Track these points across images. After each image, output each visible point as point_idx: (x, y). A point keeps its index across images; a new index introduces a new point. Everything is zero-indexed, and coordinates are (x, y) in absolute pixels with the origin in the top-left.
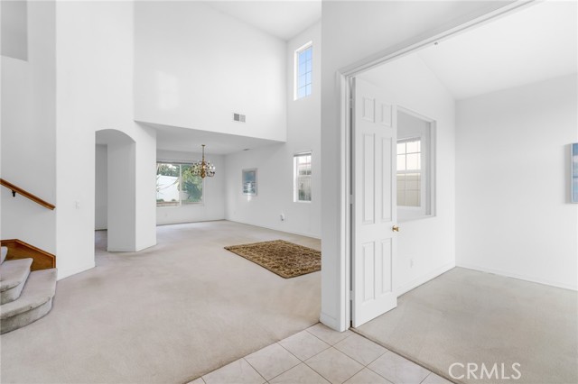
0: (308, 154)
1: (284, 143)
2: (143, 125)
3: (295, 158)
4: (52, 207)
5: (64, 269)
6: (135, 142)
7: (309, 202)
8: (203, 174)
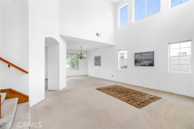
0: (125, 50)
1: (114, 45)
2: (62, 36)
3: (119, 52)
4: (27, 73)
5: (32, 102)
6: (59, 44)
7: (127, 69)
8: (81, 58)
